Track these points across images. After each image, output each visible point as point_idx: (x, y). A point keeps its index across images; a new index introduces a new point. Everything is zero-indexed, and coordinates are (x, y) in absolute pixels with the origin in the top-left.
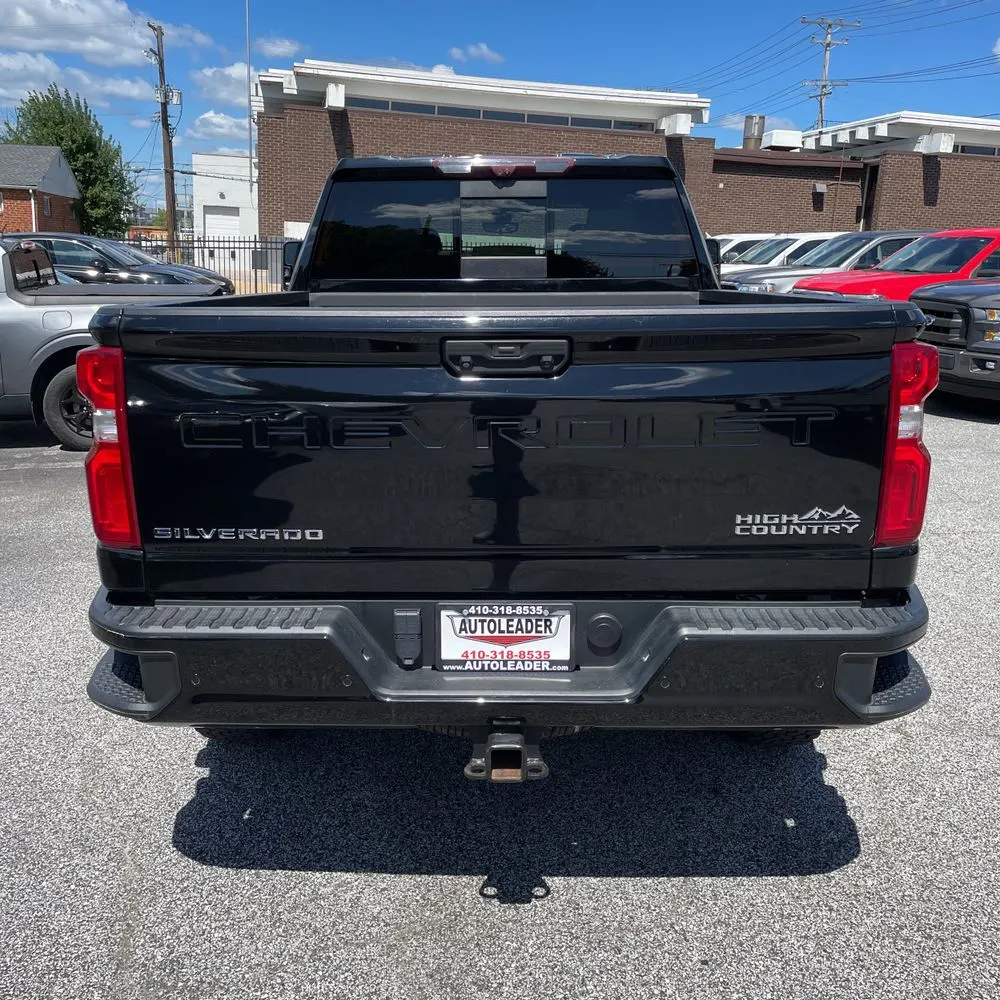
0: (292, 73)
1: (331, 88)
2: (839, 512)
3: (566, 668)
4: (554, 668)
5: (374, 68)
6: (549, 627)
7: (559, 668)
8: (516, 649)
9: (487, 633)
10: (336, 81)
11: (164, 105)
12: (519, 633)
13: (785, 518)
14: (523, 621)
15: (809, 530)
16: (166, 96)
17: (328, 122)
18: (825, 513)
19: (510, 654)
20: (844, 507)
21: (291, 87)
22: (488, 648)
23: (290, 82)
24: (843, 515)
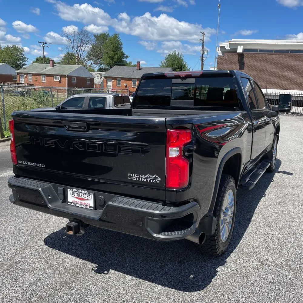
0: (228, 43)
1: (239, 47)
2: (154, 176)
3: (92, 209)
4: (90, 208)
5: (254, 40)
6: (90, 197)
7: (91, 209)
8: (83, 202)
9: (77, 197)
10: (240, 45)
11: (203, 54)
12: (84, 198)
13: (140, 176)
14: (84, 194)
15: (147, 180)
16: (203, 52)
17: (237, 57)
18: (150, 176)
19: (82, 203)
20: (155, 175)
21: (228, 48)
22: (78, 201)
23: (227, 46)
24: (155, 177)
